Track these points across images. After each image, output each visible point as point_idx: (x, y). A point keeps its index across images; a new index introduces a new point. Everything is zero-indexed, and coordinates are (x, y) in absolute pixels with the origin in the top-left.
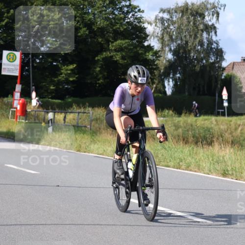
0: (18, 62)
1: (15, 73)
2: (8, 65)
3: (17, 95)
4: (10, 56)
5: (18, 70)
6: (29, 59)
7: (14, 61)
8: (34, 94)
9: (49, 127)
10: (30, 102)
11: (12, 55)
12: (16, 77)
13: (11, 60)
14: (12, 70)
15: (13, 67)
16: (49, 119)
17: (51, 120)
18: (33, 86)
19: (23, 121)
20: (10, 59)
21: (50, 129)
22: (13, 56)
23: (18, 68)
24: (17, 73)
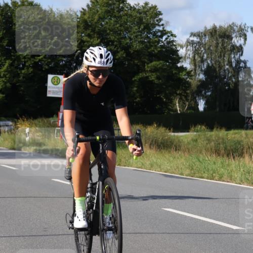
1: (59, 95)
2: (53, 88)
4: (54, 79)
5: (62, 92)
7: (58, 84)
11: (56, 78)
12: (60, 99)
13: (56, 83)
14: (57, 92)
15: (57, 90)
20: (54, 82)
23: (62, 90)
24: (61, 95)
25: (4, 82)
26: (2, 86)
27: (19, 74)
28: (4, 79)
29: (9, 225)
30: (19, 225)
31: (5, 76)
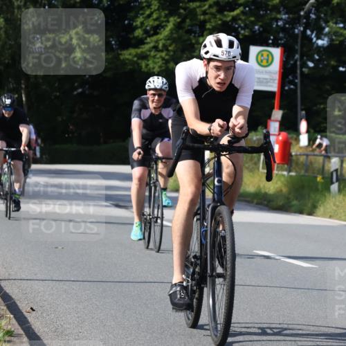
0: (276, 66)
1: (272, 86)
2: (259, 72)
3: (274, 127)
4: (262, 55)
5: (277, 82)
6: (296, 61)
7: (269, 65)
8: (303, 126)
9: (332, 183)
10: (298, 140)
11: (265, 54)
12: (272, 94)
13: (264, 63)
14: (266, 82)
15: (267, 76)
16: (332, 169)
17: (336, 170)
18: (302, 110)
19: (285, 173)
20: (262, 61)
21: (335, 187)
22: (268, 55)
23: (277, 77)
24: (274, 87)
25: (163, 59)
26: (160, 67)
27: (194, 44)
28: (163, 54)
29: (171, 335)
30: (191, 338)
31: (165, 48)
